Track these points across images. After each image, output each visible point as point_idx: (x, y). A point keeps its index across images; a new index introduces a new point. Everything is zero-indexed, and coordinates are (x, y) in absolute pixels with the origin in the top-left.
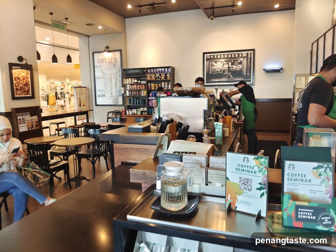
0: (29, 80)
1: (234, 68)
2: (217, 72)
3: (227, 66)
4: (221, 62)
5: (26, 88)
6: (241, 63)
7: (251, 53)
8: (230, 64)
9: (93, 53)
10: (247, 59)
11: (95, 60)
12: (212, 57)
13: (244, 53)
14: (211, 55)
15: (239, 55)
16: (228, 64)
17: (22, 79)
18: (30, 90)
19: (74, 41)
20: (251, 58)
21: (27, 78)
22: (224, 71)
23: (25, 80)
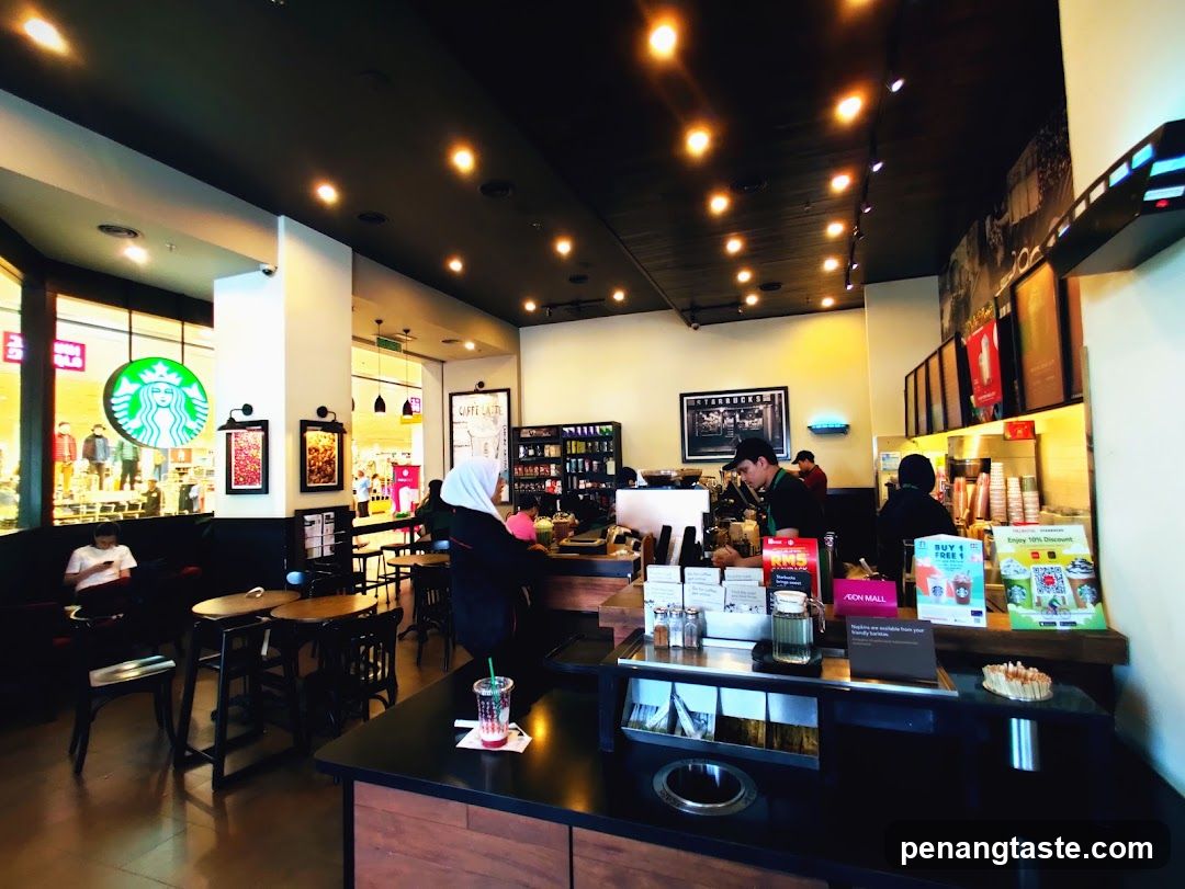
0: (336, 452)
1: (747, 425)
2: (710, 433)
3: (732, 421)
4: (719, 412)
5: (329, 469)
6: (760, 415)
7: (780, 395)
8: (737, 416)
9: (451, 395)
10: (773, 407)
11: (454, 409)
12: (699, 402)
13: (767, 394)
14: (696, 400)
15: (754, 397)
16: (734, 417)
17: (322, 450)
18: (336, 473)
19: (415, 370)
20: (780, 403)
21: (331, 449)
22: (726, 430)
23: (329, 453)
